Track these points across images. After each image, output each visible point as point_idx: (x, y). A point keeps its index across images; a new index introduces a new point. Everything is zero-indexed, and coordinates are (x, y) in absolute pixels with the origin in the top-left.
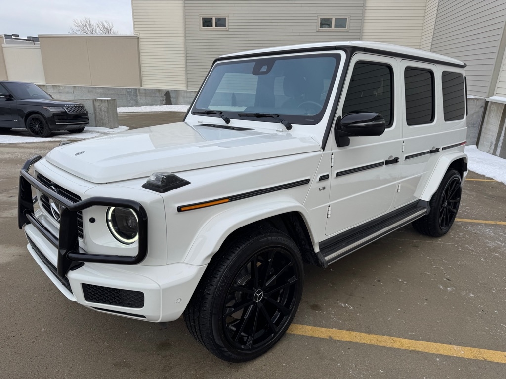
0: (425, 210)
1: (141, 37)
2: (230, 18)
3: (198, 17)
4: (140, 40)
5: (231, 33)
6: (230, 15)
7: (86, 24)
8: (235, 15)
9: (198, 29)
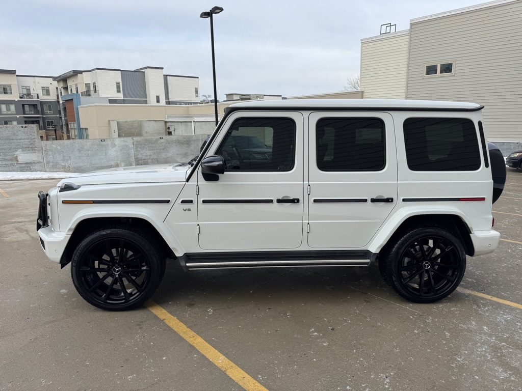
0: (368, 261)
1: (365, 91)
2: (457, 62)
3: (421, 66)
4: (364, 94)
5: (456, 78)
6: (457, 59)
7: (357, 82)
8: (463, 58)
9: (421, 78)
